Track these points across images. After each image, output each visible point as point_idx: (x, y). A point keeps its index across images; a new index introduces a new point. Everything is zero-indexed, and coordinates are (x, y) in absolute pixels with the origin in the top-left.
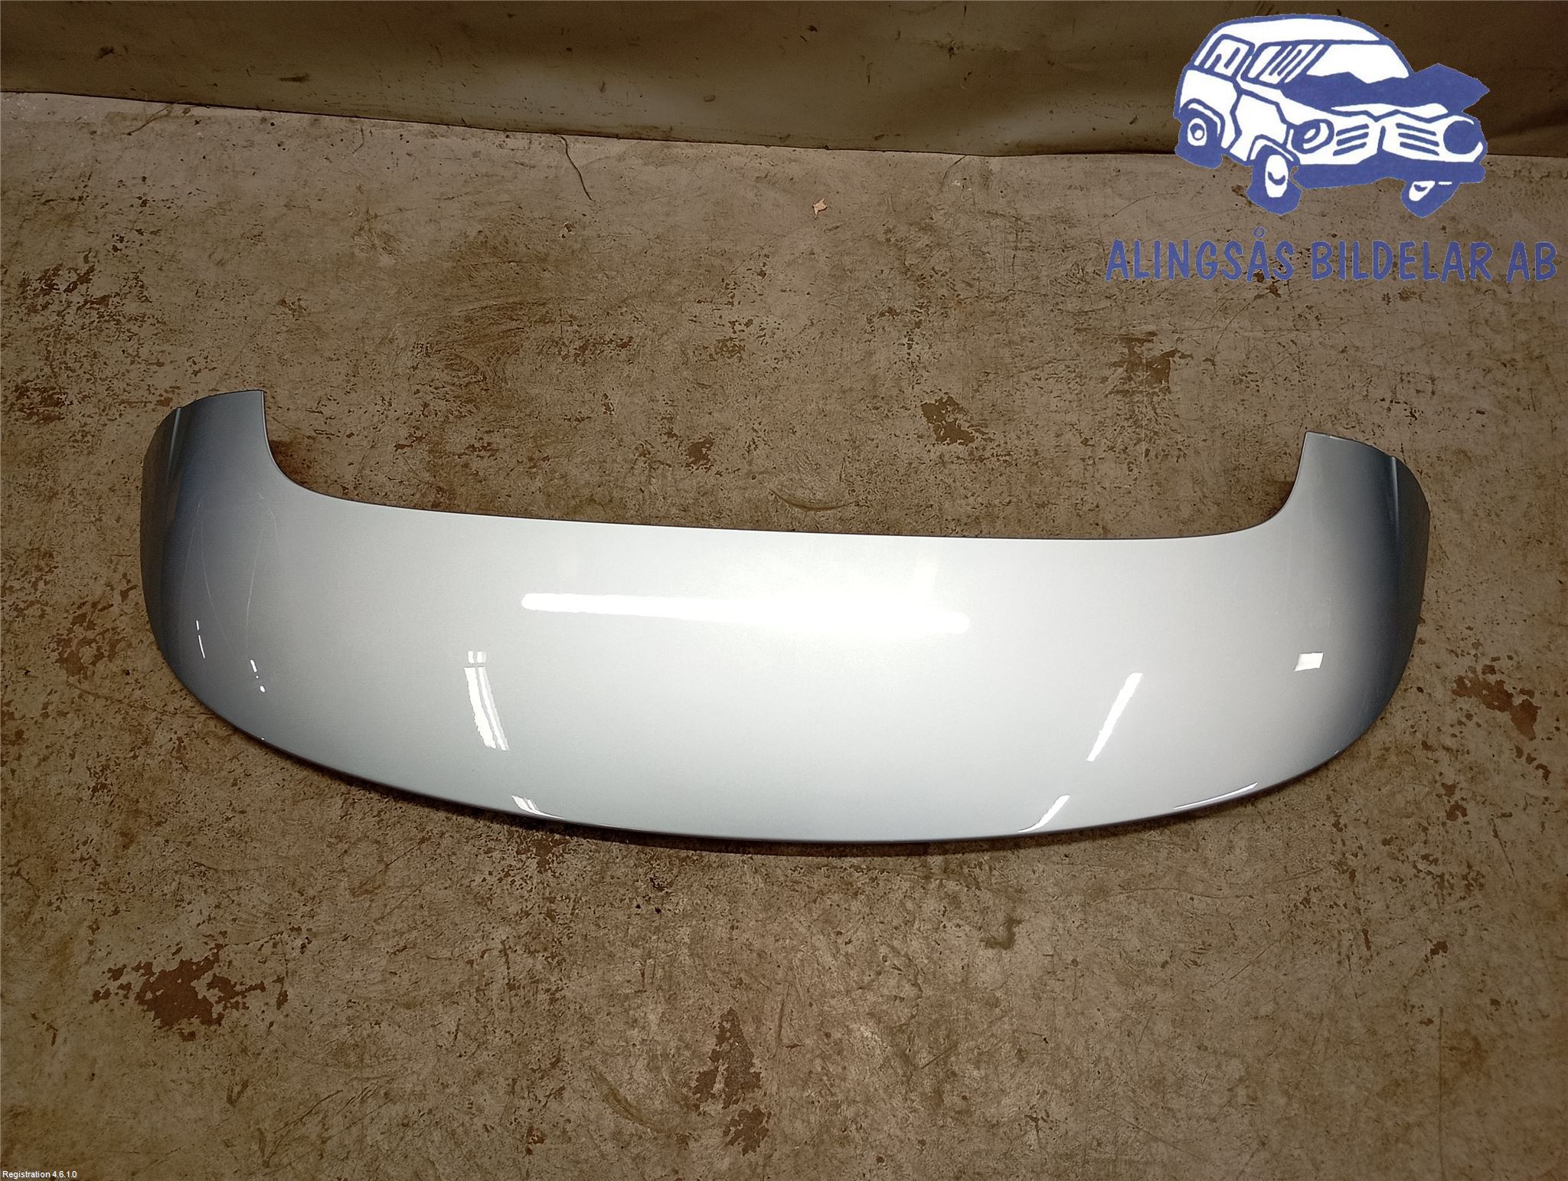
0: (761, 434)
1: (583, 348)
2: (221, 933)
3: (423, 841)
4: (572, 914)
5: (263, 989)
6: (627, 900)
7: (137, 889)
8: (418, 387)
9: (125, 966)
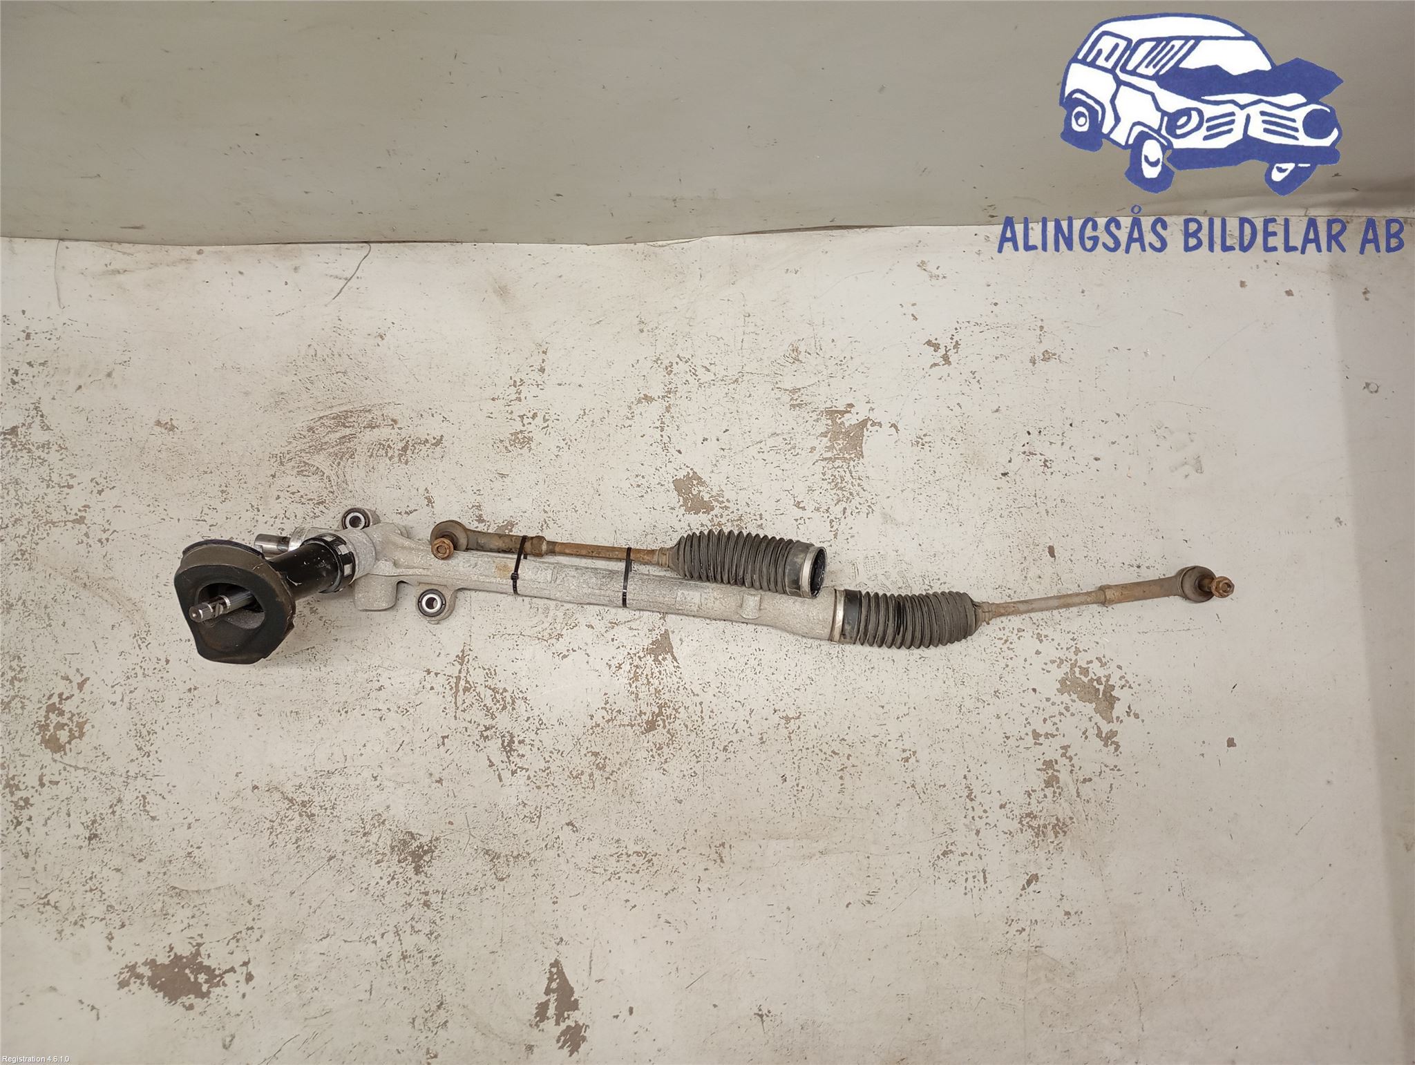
0: (550, 514)
1: (405, 449)
2: (199, 935)
3: (331, 858)
4: (442, 902)
5: (235, 972)
6: (479, 889)
7: (135, 908)
8: (279, 493)
9: (136, 963)
